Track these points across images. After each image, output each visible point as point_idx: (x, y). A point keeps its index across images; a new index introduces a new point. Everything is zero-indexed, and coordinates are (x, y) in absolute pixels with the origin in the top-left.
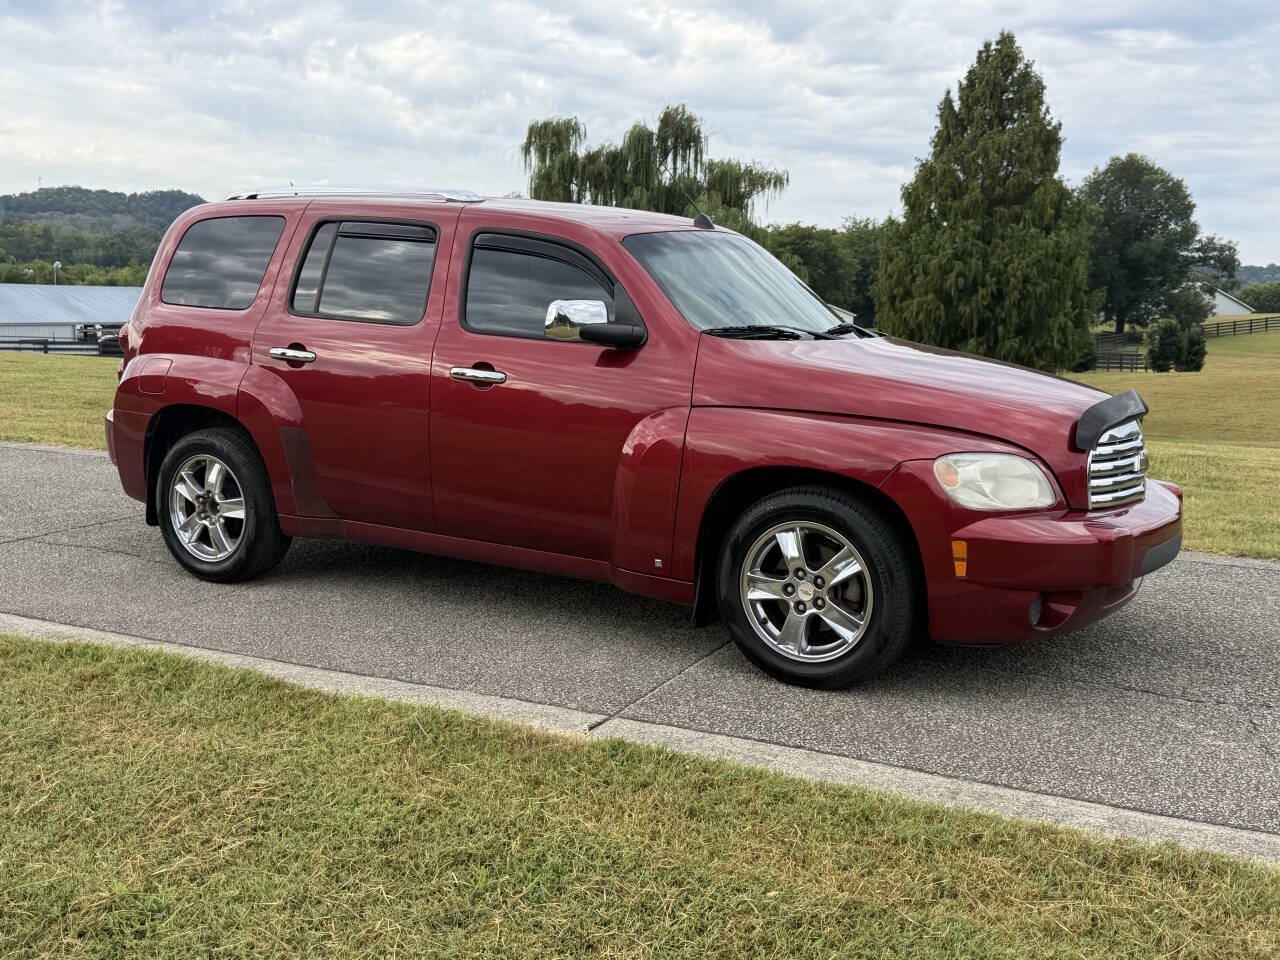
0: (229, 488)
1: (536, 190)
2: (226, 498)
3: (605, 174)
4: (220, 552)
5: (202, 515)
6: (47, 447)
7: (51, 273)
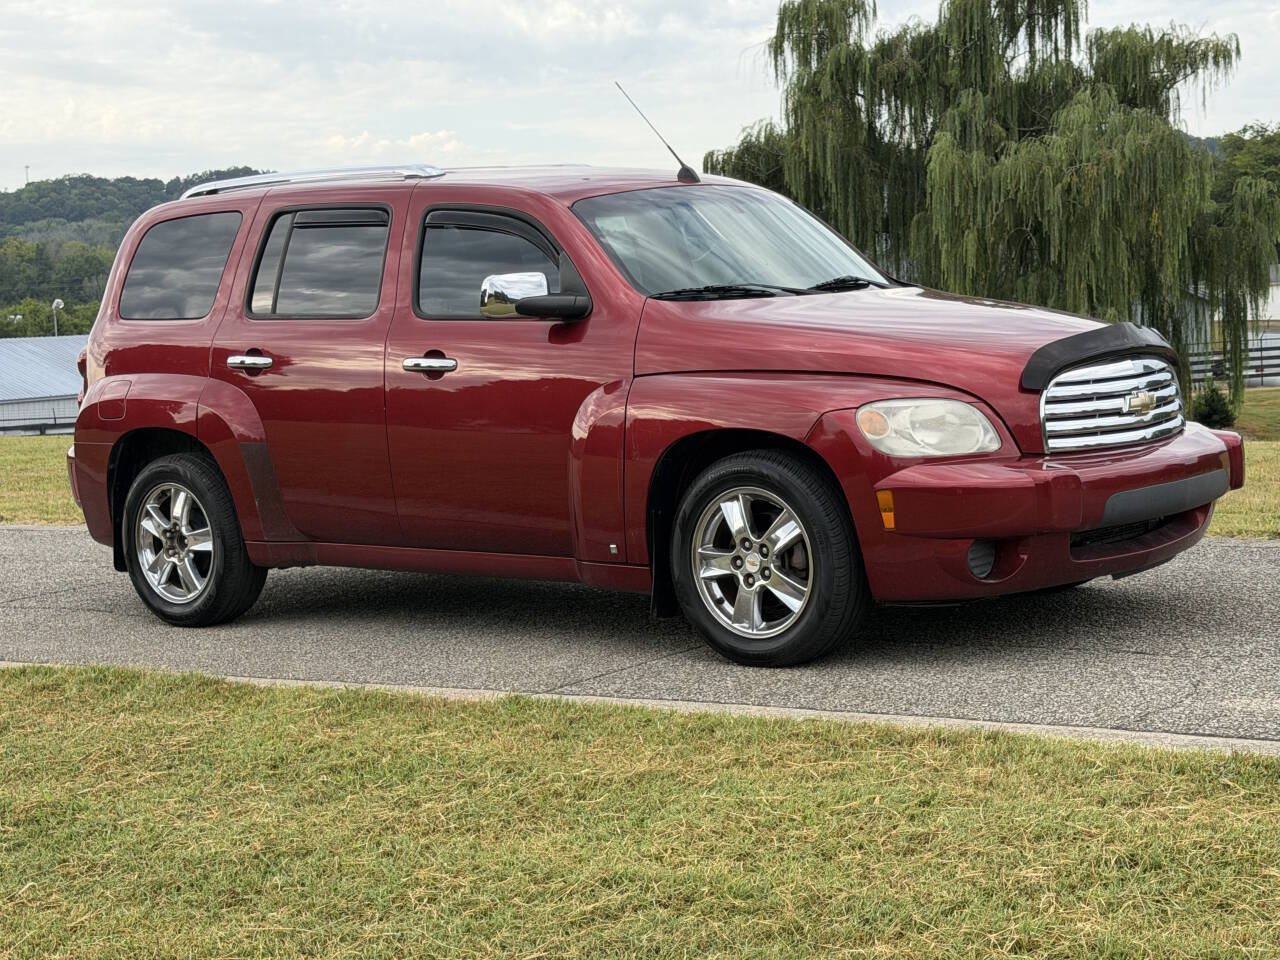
0: (196, 519)
1: (795, 111)
2: (194, 529)
3: (910, 73)
4: (190, 592)
5: (171, 552)
6: (24, 526)
7: (49, 318)
